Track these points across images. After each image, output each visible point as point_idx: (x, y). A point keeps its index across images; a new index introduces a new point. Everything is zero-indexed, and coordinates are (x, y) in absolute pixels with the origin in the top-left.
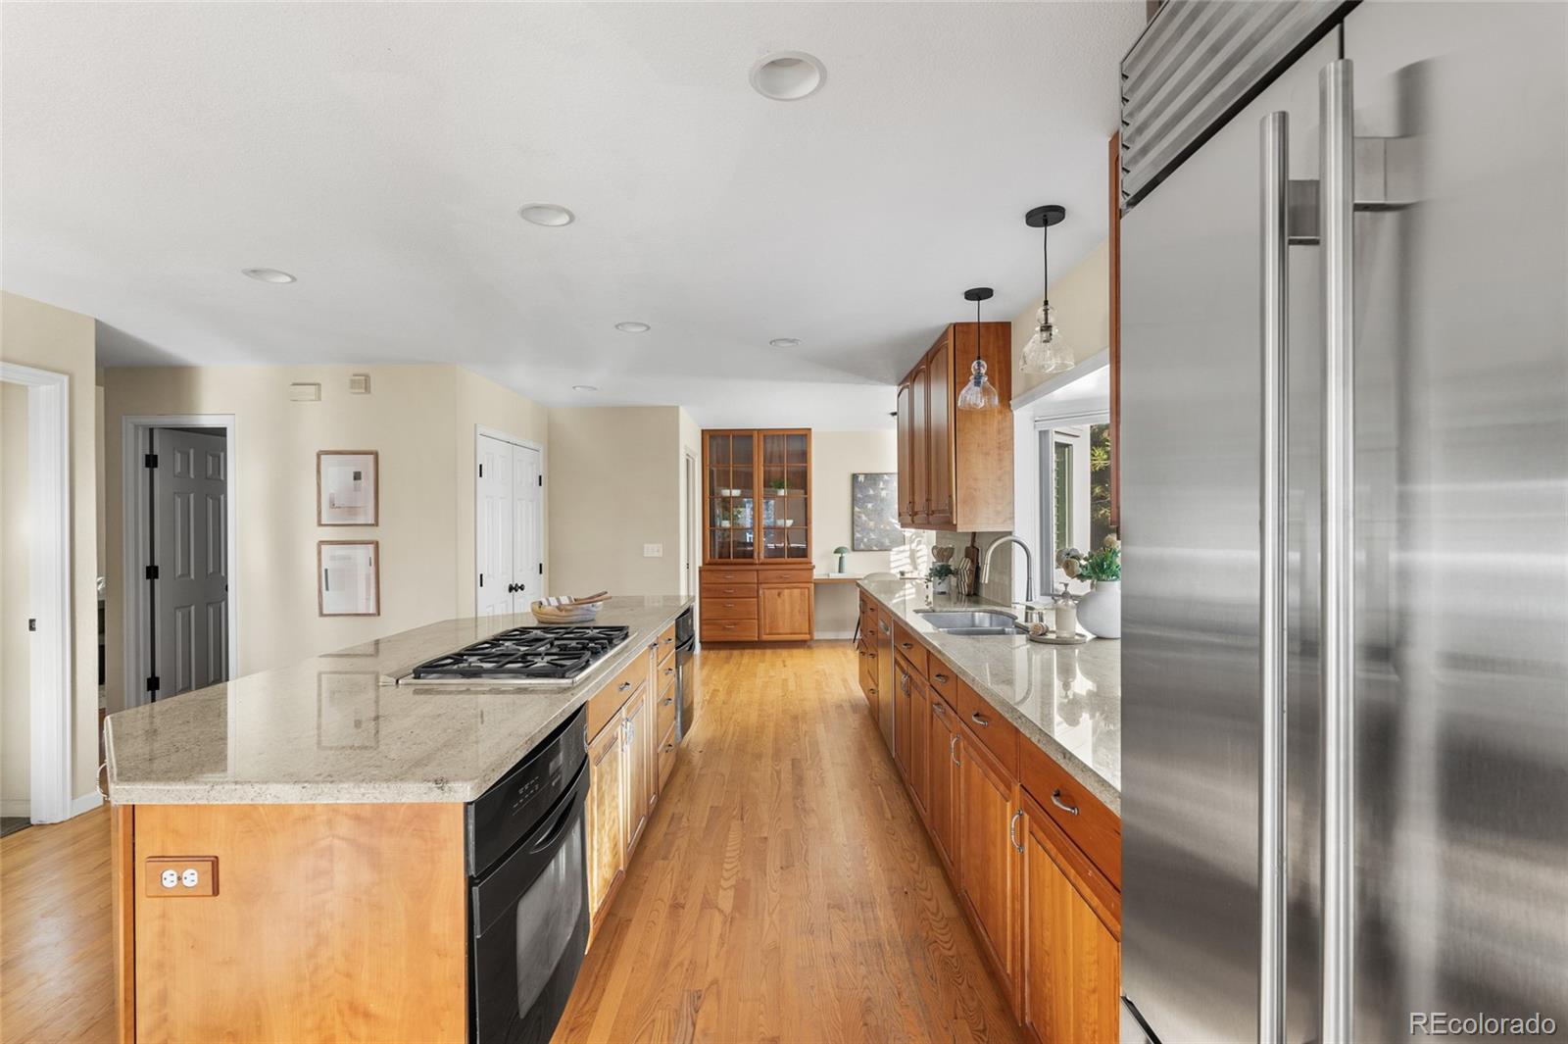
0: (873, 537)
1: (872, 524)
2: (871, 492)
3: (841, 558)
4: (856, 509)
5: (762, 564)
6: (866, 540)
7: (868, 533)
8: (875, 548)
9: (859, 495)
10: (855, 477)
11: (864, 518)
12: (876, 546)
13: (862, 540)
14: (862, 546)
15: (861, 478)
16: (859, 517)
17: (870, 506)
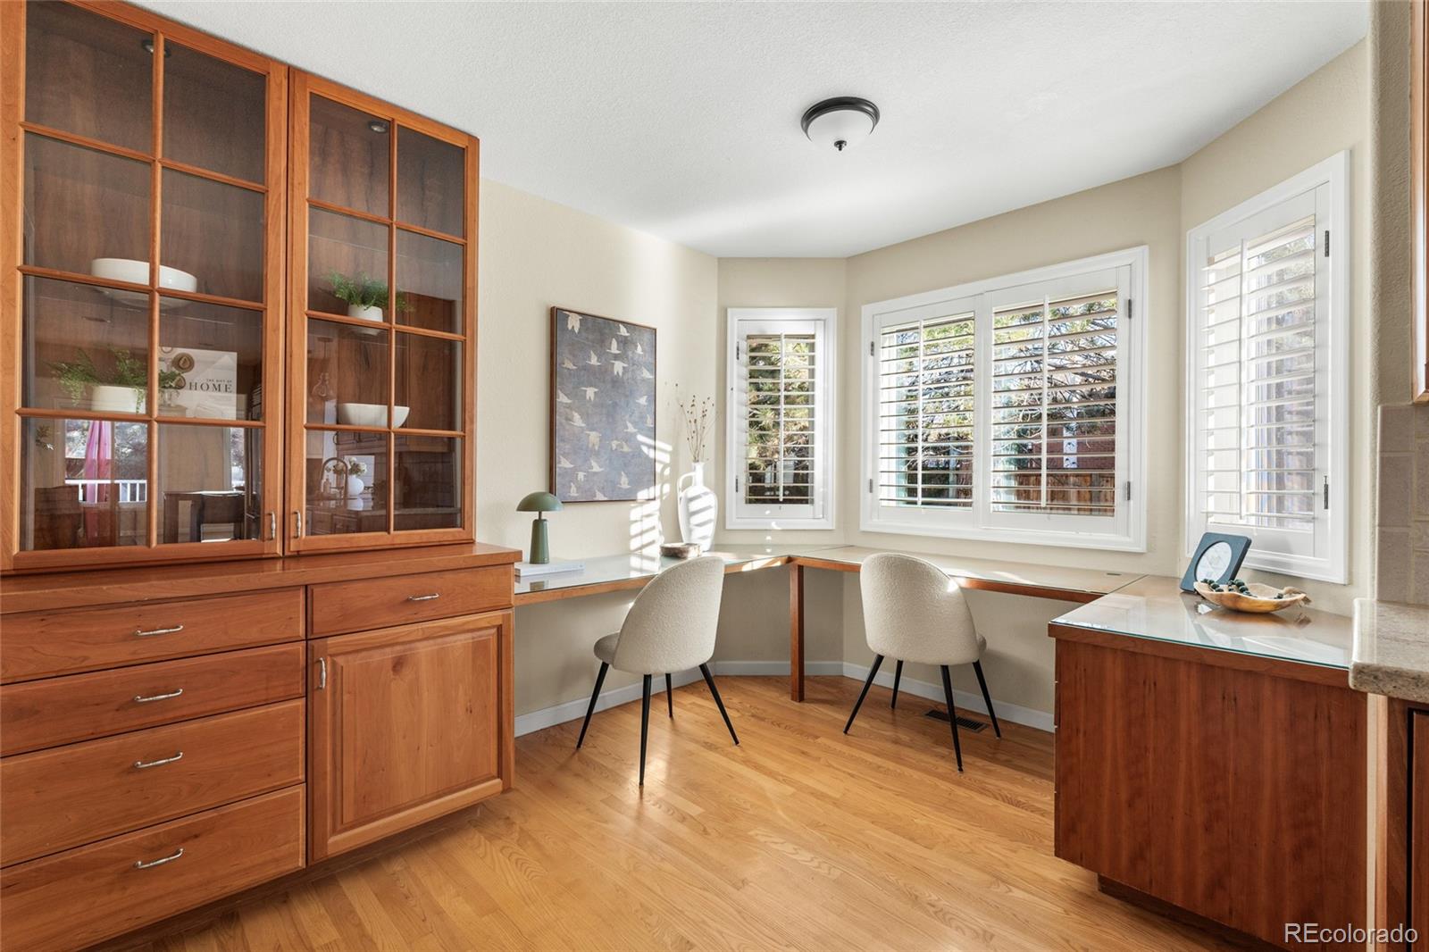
0: (596, 468)
1: (594, 437)
2: (594, 361)
3: (538, 526)
4: (562, 398)
5: (298, 556)
6: (581, 476)
7: (586, 460)
8: (600, 497)
9: (569, 365)
10: (556, 316)
11: (578, 421)
12: (602, 490)
13: (574, 479)
14: (574, 493)
15: (574, 323)
16: (569, 419)
17: (590, 392)
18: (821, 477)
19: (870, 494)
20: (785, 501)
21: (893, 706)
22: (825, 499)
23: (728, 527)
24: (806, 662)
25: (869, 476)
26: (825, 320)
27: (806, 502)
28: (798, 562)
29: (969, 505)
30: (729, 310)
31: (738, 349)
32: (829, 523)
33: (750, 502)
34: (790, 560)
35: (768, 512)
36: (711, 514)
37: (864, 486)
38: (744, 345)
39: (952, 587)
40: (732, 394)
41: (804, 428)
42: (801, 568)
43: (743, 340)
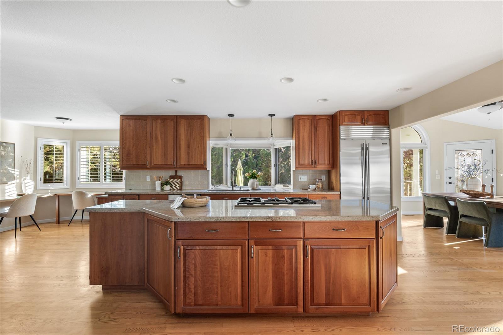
18: (66, 177)
19: (78, 180)
20: (55, 183)
21: (82, 221)
22: (66, 181)
23: (37, 189)
24: (60, 218)
25: (78, 177)
26: (67, 143)
27: (62, 182)
28: (57, 195)
29: (99, 182)
30: (38, 139)
31: (41, 148)
32: (68, 187)
33: (45, 183)
34: (55, 194)
35: (49, 186)
36: (33, 186)
37: (77, 178)
38: (43, 147)
39: (89, 196)
40: (39, 160)
41: (61, 163)
42: (59, 196)
43: (42, 145)
